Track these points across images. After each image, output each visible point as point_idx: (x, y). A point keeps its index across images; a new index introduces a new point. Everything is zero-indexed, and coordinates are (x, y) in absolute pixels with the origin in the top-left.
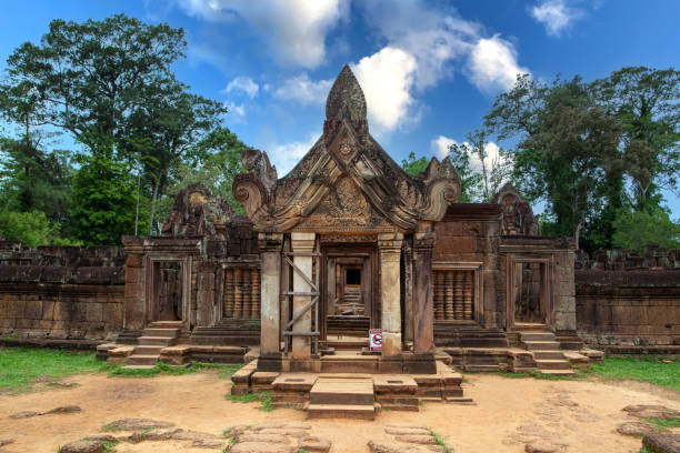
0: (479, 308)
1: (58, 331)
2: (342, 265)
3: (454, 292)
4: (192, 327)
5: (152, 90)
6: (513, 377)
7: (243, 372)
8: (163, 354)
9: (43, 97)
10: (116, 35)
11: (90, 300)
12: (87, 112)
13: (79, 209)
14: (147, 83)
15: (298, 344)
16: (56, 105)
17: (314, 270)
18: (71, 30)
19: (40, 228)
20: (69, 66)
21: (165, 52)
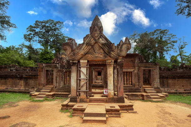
0: (133, 82)
1: (22, 88)
2: (97, 71)
3: (127, 78)
4: (56, 87)
5: (57, 35)
6: (145, 102)
7: (65, 103)
8: (46, 95)
9: (34, 37)
10: (49, 23)
11: (31, 80)
12: (43, 40)
13: (41, 60)
14: (56, 34)
15: (82, 94)
16: (37, 38)
17: (87, 72)
18: (40, 22)
19: (33, 64)
20: (40, 30)
21: (59, 27)
